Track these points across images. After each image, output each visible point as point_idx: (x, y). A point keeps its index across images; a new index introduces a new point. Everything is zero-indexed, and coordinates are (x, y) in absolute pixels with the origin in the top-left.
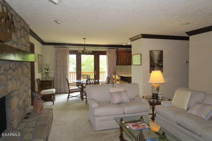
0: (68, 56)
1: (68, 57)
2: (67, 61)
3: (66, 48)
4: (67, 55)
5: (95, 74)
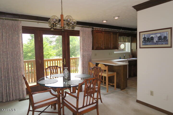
0: (20, 35)
1: (20, 37)
2: (20, 44)
3: (16, 22)
4: (18, 34)
5: (65, 64)
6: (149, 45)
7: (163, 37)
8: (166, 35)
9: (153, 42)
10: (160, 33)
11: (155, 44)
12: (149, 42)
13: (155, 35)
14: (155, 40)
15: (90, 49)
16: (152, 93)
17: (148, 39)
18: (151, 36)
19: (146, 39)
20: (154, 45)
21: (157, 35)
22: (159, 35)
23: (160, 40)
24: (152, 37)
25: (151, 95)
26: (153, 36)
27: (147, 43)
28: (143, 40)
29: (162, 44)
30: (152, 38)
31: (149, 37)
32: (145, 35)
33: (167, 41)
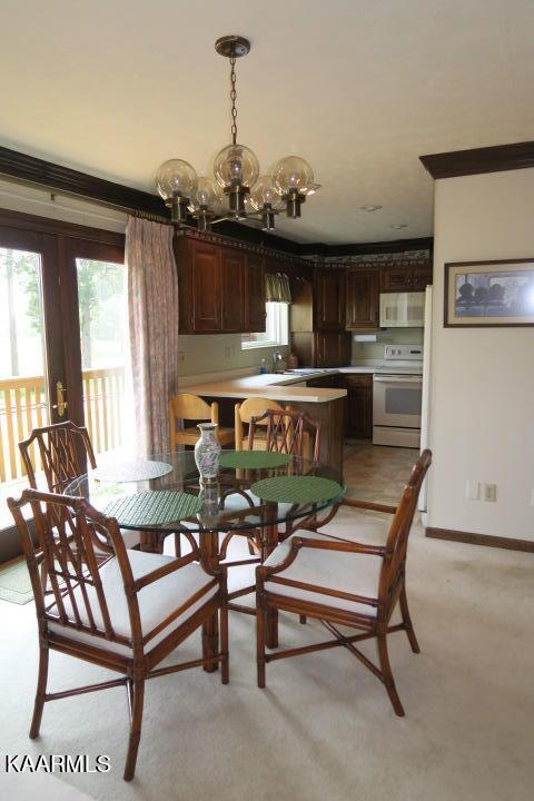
6: (484, 315)
9: (501, 304)
12: (486, 304)
13: (508, 278)
14: (509, 298)
15: (171, 328)
16: (491, 493)
17: (481, 291)
18: (494, 282)
19: (473, 294)
21: (515, 279)
24: (497, 286)
25: (486, 500)
26: (501, 282)
27: (477, 307)
30: (497, 291)
31: (486, 286)
32: (466, 275)
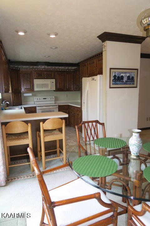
6: (119, 84)
7: (131, 77)
8: (133, 76)
9: (123, 81)
10: (129, 73)
11: (125, 84)
12: (120, 81)
13: (124, 74)
14: (125, 79)
17: (118, 77)
18: (122, 75)
19: (117, 78)
20: (123, 84)
21: (126, 74)
22: (128, 75)
23: (129, 80)
26: (123, 75)
27: (118, 82)
28: (113, 78)
29: (130, 84)
30: (122, 78)
32: (115, 72)
33: (134, 81)
